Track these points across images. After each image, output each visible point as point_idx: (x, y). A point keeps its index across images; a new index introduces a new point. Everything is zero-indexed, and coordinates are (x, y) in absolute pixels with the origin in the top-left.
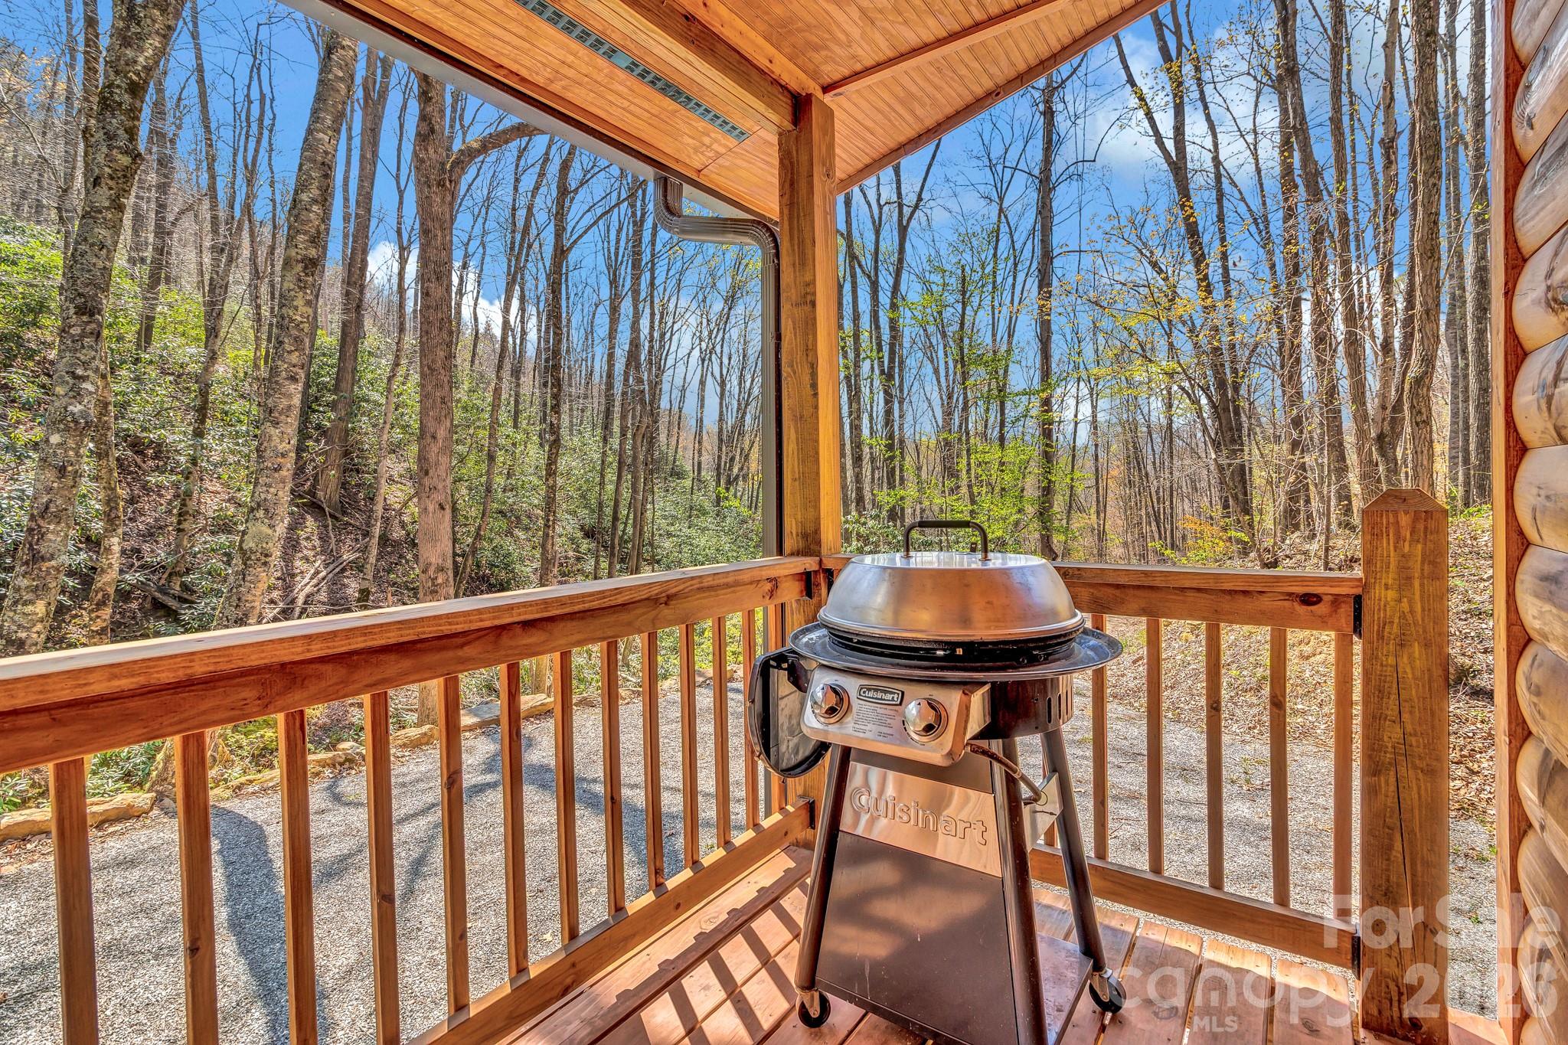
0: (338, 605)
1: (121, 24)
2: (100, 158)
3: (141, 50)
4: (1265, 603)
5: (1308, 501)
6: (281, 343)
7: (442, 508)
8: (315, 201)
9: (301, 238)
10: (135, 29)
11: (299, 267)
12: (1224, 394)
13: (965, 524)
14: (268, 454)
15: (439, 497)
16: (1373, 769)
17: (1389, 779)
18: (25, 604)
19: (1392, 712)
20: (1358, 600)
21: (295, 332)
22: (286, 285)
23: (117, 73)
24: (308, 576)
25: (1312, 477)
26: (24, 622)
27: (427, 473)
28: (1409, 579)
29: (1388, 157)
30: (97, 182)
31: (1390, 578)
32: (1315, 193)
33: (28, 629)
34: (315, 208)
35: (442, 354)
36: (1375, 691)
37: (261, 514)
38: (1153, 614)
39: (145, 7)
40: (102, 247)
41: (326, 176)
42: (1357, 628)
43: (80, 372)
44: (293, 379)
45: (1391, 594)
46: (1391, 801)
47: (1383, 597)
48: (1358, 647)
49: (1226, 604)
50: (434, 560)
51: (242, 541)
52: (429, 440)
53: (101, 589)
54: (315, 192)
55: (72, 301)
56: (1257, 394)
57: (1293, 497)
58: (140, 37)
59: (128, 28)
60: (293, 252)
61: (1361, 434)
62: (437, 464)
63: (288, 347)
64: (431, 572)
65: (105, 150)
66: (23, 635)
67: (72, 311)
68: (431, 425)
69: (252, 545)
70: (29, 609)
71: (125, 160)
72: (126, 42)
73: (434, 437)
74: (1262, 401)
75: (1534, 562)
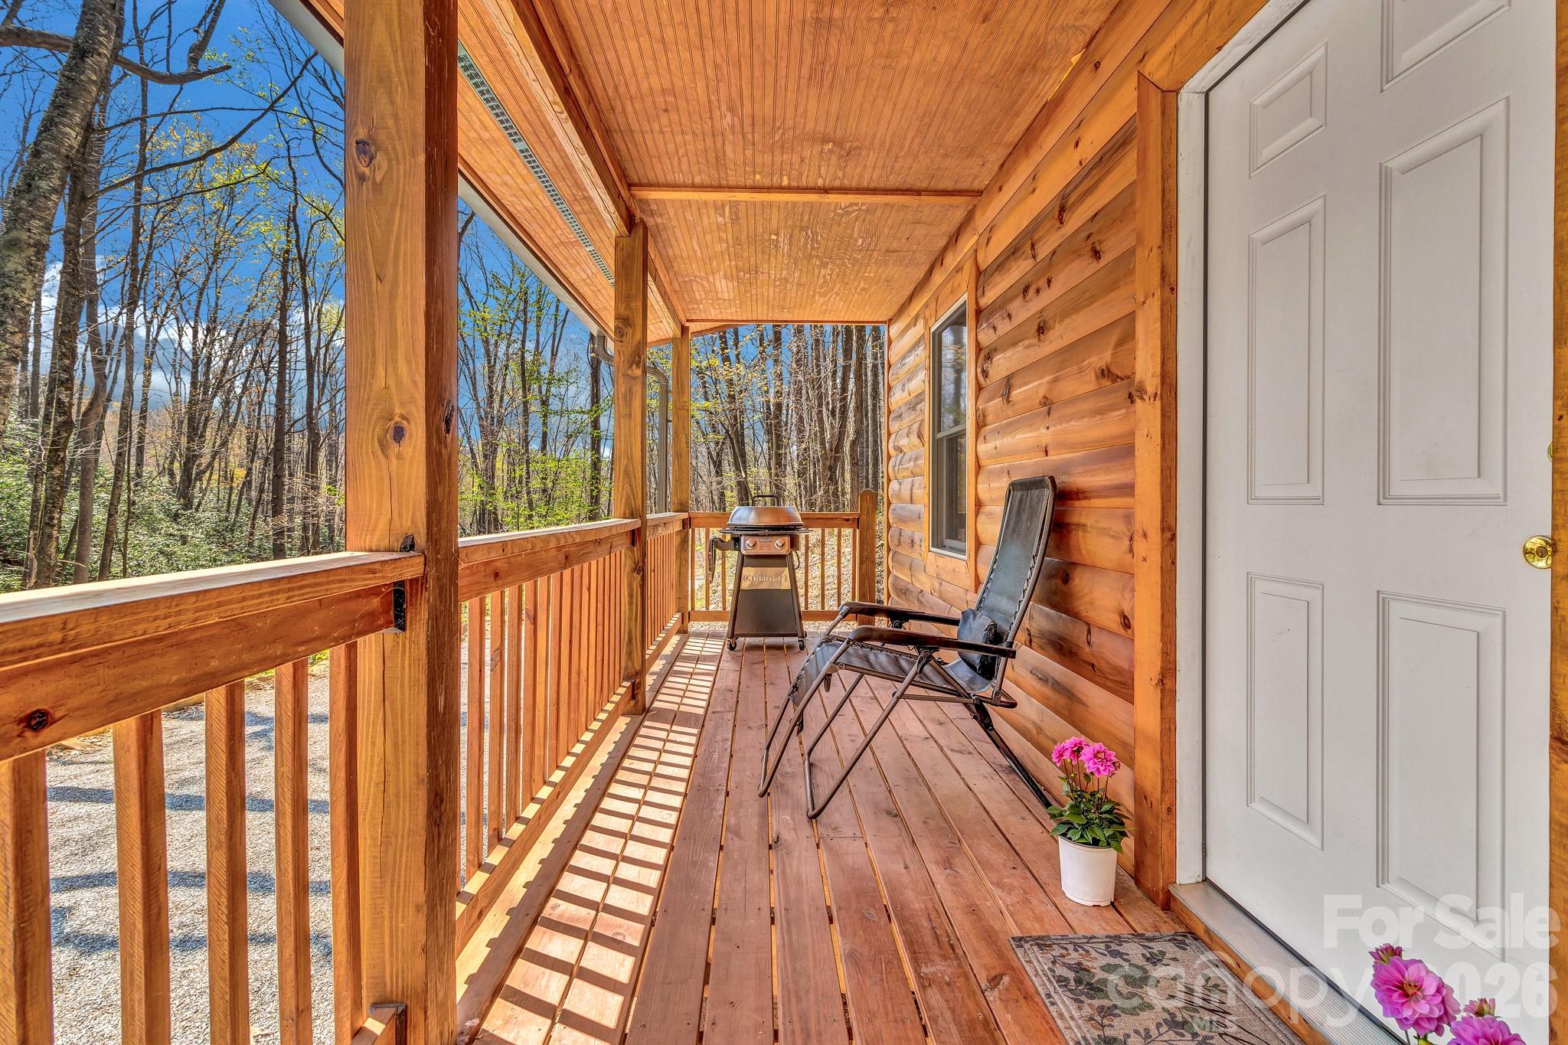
20: (858, 520)
28: (869, 512)
31: (865, 512)
36: (861, 540)
45: (865, 518)
47: (863, 519)
48: (857, 530)
75: (892, 507)
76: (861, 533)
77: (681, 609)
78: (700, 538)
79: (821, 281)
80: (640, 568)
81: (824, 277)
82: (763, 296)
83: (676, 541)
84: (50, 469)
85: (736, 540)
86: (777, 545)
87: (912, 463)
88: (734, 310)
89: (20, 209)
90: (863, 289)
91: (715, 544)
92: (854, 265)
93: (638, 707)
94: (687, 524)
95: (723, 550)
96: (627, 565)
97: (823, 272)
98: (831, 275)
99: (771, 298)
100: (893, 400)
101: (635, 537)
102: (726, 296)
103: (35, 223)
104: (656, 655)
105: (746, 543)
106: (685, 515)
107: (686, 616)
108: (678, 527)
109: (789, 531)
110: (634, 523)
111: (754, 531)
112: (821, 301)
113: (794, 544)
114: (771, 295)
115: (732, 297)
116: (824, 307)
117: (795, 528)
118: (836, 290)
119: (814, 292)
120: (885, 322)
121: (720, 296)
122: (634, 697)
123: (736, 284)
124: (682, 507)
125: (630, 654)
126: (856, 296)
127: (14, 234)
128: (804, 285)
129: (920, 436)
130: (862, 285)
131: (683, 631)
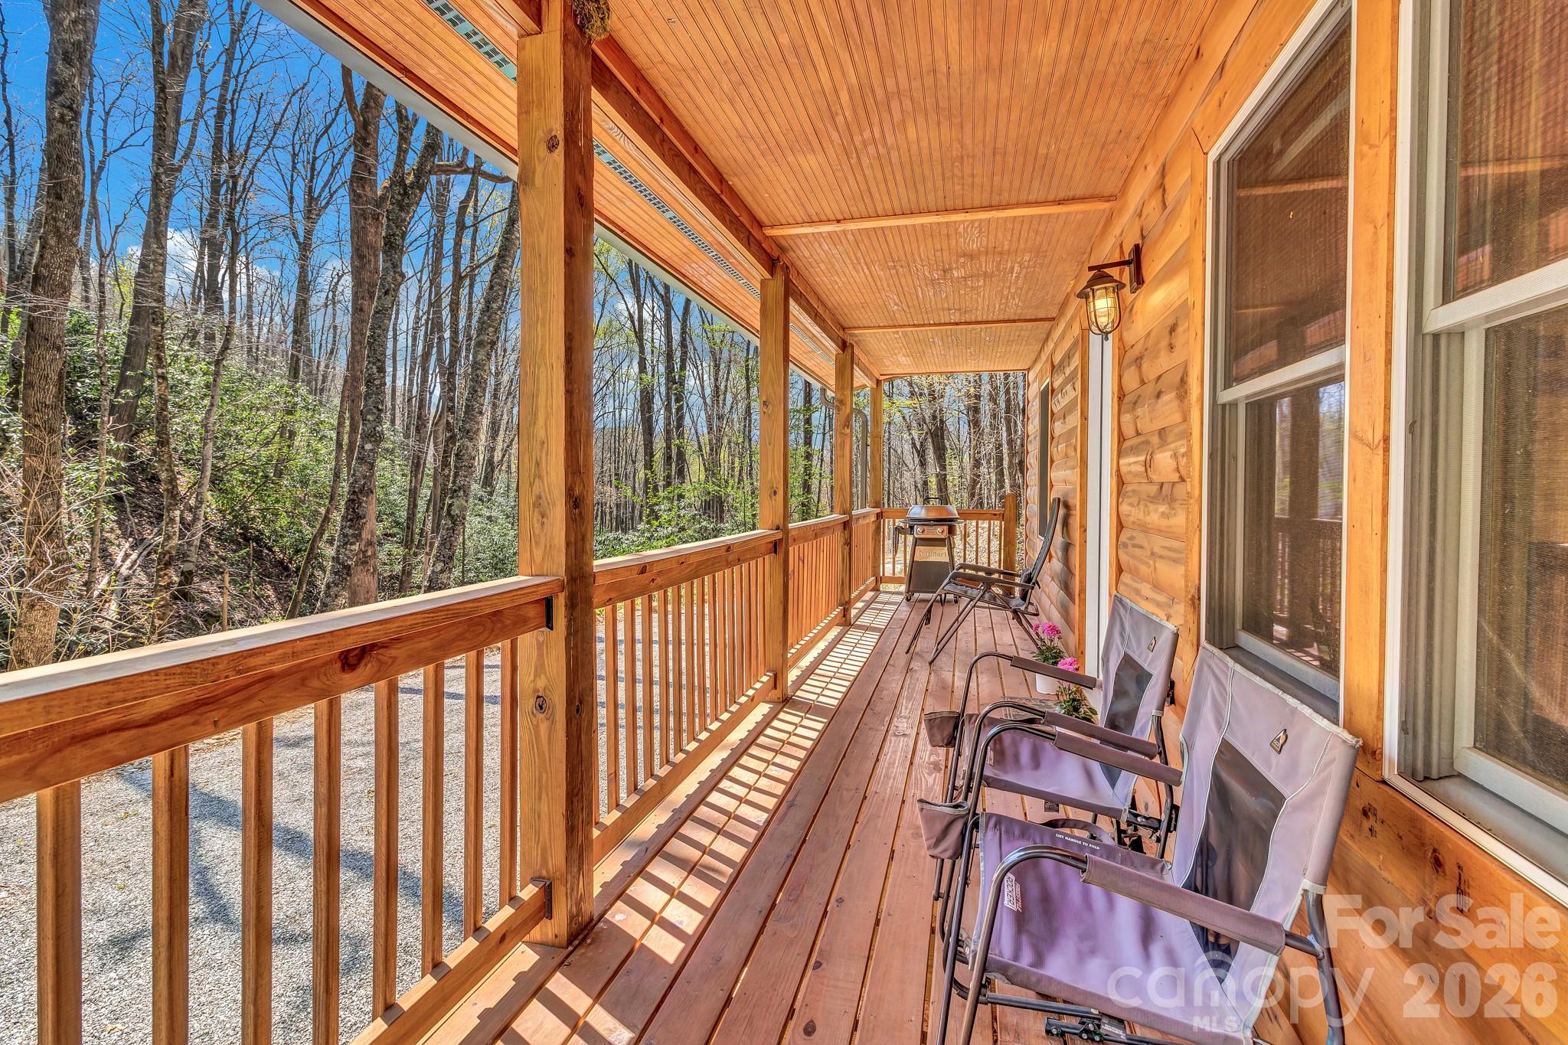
1: (400, 198)
2: (389, 279)
3: (408, 213)
4: (987, 516)
10: (406, 201)
18: (351, 544)
23: (394, 226)
26: (350, 555)
30: (384, 293)
33: (352, 559)
36: (1006, 530)
38: (967, 518)
39: (413, 188)
48: (1003, 522)
58: (409, 205)
69: (457, 512)
70: (353, 547)
76: (1006, 526)
77: (875, 574)
78: (889, 525)
80: (848, 543)
83: (872, 528)
84: (443, 470)
85: (912, 528)
86: (940, 532)
89: (484, 323)
91: (898, 530)
93: (846, 622)
94: (879, 516)
95: (905, 534)
96: (842, 541)
101: (846, 525)
103: (491, 329)
104: (858, 598)
105: (918, 529)
106: (878, 510)
107: (879, 580)
108: (873, 518)
109: (949, 523)
110: (844, 517)
111: (925, 522)
113: (951, 531)
117: (951, 520)
122: (844, 616)
124: (877, 505)
125: (842, 591)
127: (481, 337)
131: (876, 589)
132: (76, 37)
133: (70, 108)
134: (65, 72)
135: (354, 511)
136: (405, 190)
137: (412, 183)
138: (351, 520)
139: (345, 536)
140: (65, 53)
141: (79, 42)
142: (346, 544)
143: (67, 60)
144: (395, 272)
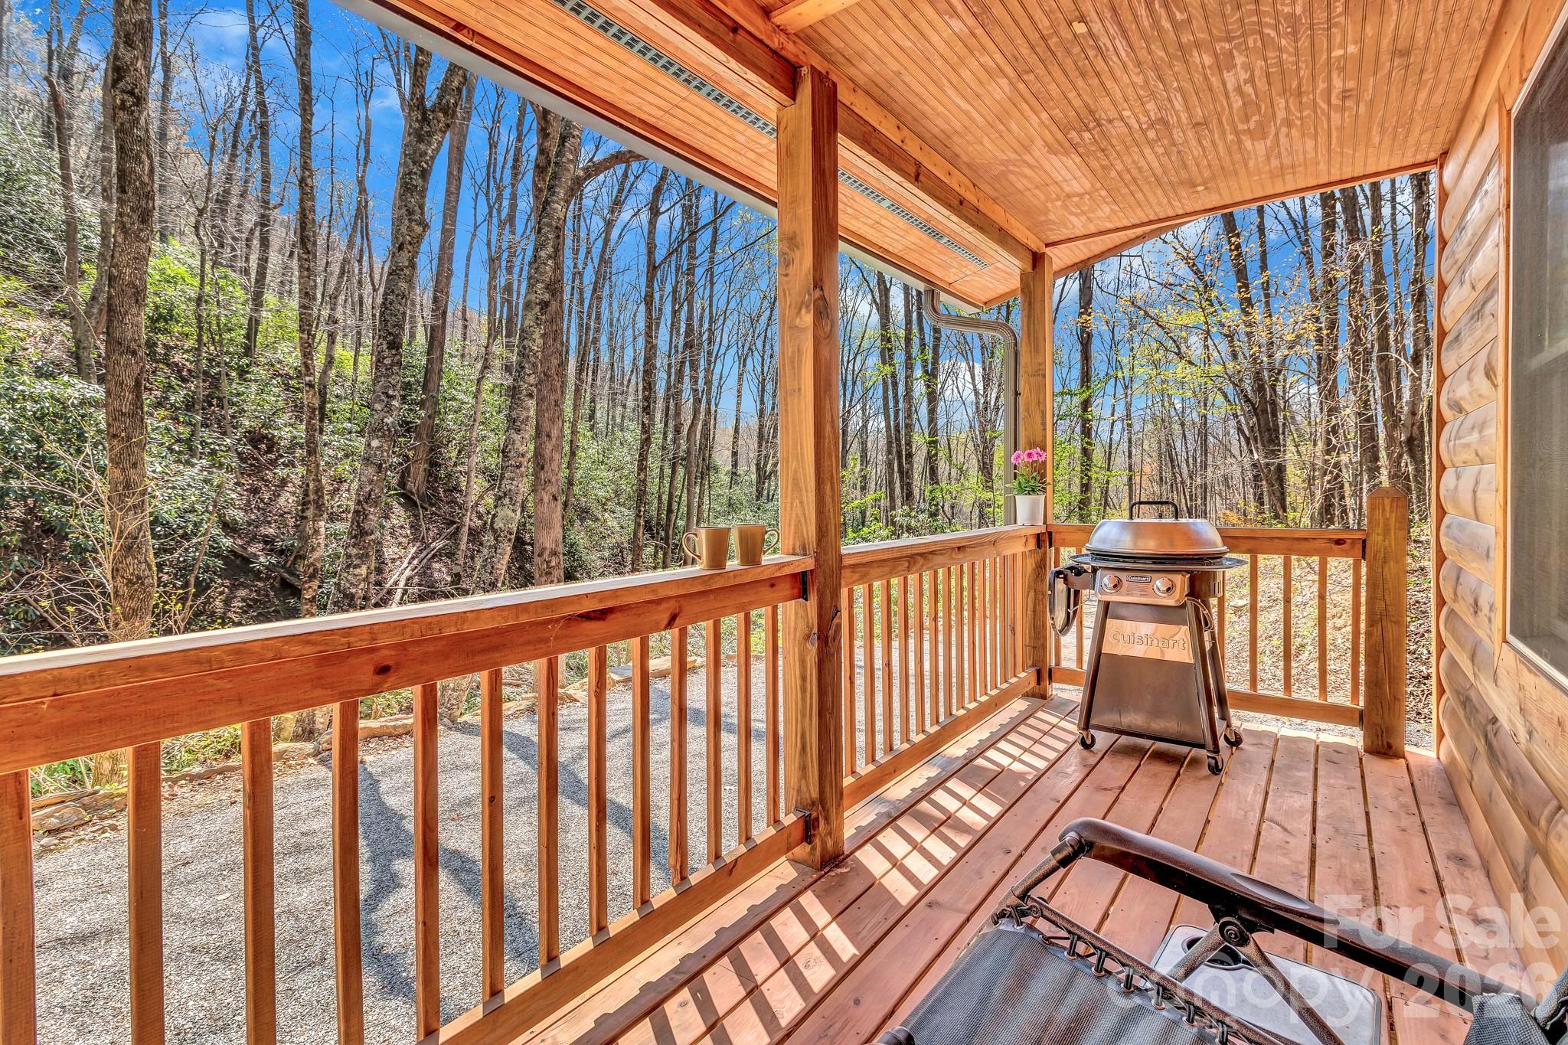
0: (430, 593)
1: (417, 125)
2: (404, 229)
3: (430, 144)
4: (1316, 544)
5: (1342, 498)
6: (523, 368)
7: (555, 499)
8: (550, 257)
9: (540, 285)
10: (426, 129)
11: (538, 308)
12: (1263, 397)
13: (1166, 503)
14: (512, 454)
15: (553, 489)
16: (1371, 623)
17: (1378, 628)
18: (356, 567)
19: (1380, 595)
20: (1364, 541)
21: (532, 359)
22: (527, 323)
23: (414, 163)
24: (406, 561)
25: (1347, 476)
26: (354, 581)
27: (542, 468)
28: (1389, 530)
29: (1420, 188)
30: (401, 248)
31: (1380, 530)
32: (1354, 232)
33: (356, 586)
34: (550, 262)
35: (556, 362)
36: (1372, 585)
37: (507, 501)
38: (1254, 552)
39: (433, 111)
40: (404, 296)
41: (558, 237)
42: (1364, 557)
43: (391, 392)
44: (531, 396)
45: (1380, 538)
46: (1379, 639)
47: (1376, 540)
48: (1364, 564)
49: (1296, 545)
50: (549, 545)
51: (492, 523)
52: (545, 438)
53: (312, 564)
54: (550, 250)
55: (385, 338)
56: (1292, 392)
57: (1328, 497)
58: (430, 134)
59: (422, 128)
60: (533, 297)
61: (1391, 440)
62: (551, 459)
63: (528, 371)
64: (546, 556)
65: (407, 222)
66: (353, 591)
67: (385, 346)
68: (546, 425)
70: (357, 571)
71: (419, 229)
72: (420, 139)
73: (549, 436)
74: (1298, 399)
75: (1446, 521)
76: (1370, 568)
77: (1036, 663)
79: (1237, 103)
81: (1239, 90)
82: (1140, 169)
86: (1160, 589)
87: (1475, 435)
88: (1107, 210)
90: (1345, 95)
92: (1295, 35)
94: (1044, 541)
97: (1230, 79)
98: (1251, 81)
99: (1159, 171)
100: (1446, 310)
102: (1075, 186)
107: (1046, 674)
108: (1027, 545)
112: (1261, 148)
113: (1196, 588)
114: (1155, 164)
115: (1088, 186)
116: (1275, 163)
118: (1281, 114)
119: (1237, 133)
120: (1433, 162)
121: (1067, 189)
123: (1078, 159)
126: (1336, 117)
128: (1205, 123)
129: (1490, 373)
130: (1338, 84)
132: (137, 17)
133: (131, 93)
134: (127, 55)
135: (359, 526)
136: (424, 114)
137: (434, 105)
138: (355, 537)
139: (349, 556)
140: (127, 35)
141: (142, 22)
142: (349, 566)
143: (129, 43)
144: (410, 221)
